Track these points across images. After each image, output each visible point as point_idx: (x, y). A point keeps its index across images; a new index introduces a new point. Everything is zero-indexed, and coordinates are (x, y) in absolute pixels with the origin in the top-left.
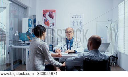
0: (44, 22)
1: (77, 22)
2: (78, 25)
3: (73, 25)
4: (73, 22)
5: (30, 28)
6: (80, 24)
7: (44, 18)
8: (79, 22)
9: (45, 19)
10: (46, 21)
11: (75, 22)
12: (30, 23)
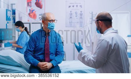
0: (29, 14)
1: (76, 13)
2: (77, 17)
3: (71, 17)
4: (70, 13)
5: (8, 23)
6: (80, 16)
7: (29, 8)
8: (79, 13)
9: (30, 10)
10: (32, 12)
11: (73, 12)
12: (9, 15)
